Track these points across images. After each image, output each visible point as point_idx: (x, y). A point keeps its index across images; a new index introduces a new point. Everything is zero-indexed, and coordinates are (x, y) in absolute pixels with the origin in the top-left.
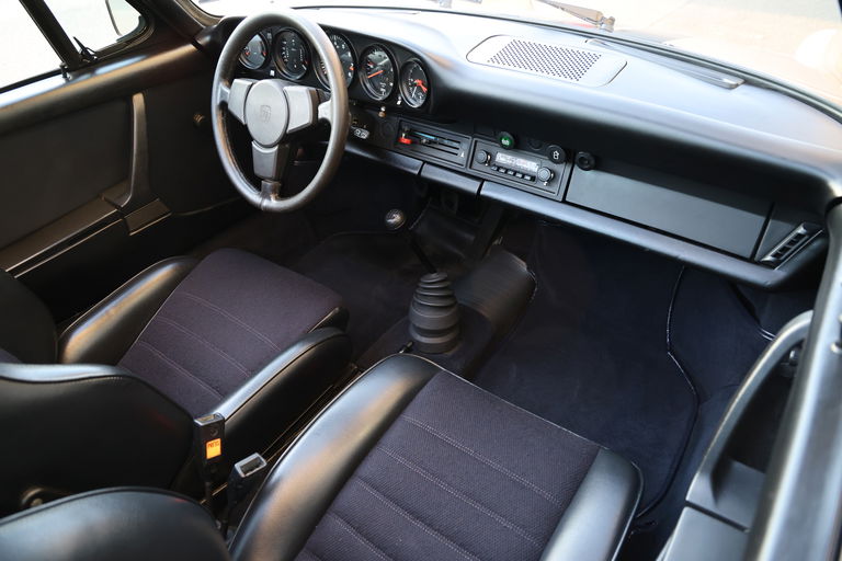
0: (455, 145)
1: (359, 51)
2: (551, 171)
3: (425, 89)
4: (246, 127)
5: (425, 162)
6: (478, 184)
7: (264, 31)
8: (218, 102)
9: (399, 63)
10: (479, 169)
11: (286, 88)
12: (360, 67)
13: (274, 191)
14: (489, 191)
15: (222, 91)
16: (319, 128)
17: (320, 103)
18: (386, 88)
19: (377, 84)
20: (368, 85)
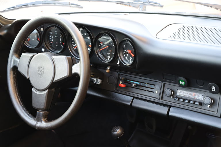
0: (152, 86)
1: (94, 36)
2: (212, 99)
3: (133, 55)
4: (28, 80)
5: (134, 97)
6: (167, 109)
7: (39, 27)
8: (12, 67)
9: (118, 41)
10: (167, 100)
11: (54, 57)
12: (95, 45)
13: (44, 117)
14: (173, 113)
15: (14, 60)
16: (73, 78)
17: (73, 64)
18: (111, 56)
19: (105, 54)
20: (100, 55)
